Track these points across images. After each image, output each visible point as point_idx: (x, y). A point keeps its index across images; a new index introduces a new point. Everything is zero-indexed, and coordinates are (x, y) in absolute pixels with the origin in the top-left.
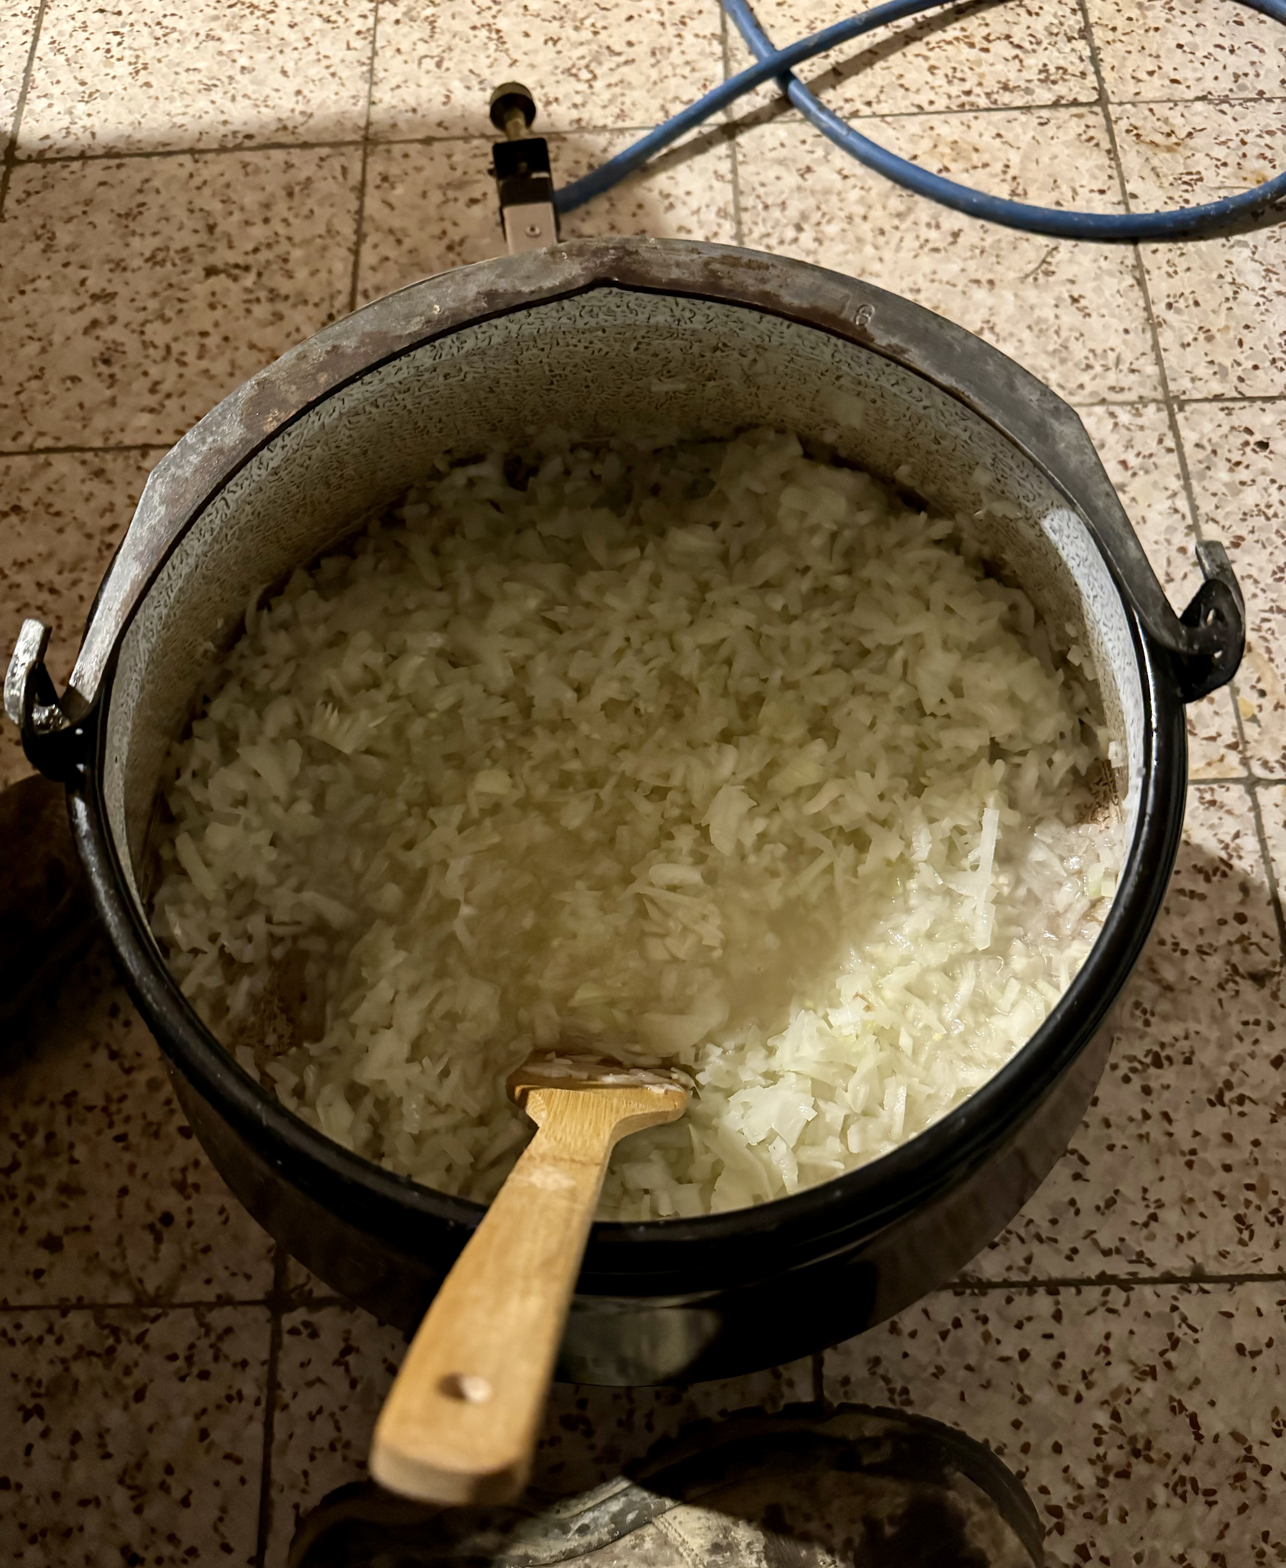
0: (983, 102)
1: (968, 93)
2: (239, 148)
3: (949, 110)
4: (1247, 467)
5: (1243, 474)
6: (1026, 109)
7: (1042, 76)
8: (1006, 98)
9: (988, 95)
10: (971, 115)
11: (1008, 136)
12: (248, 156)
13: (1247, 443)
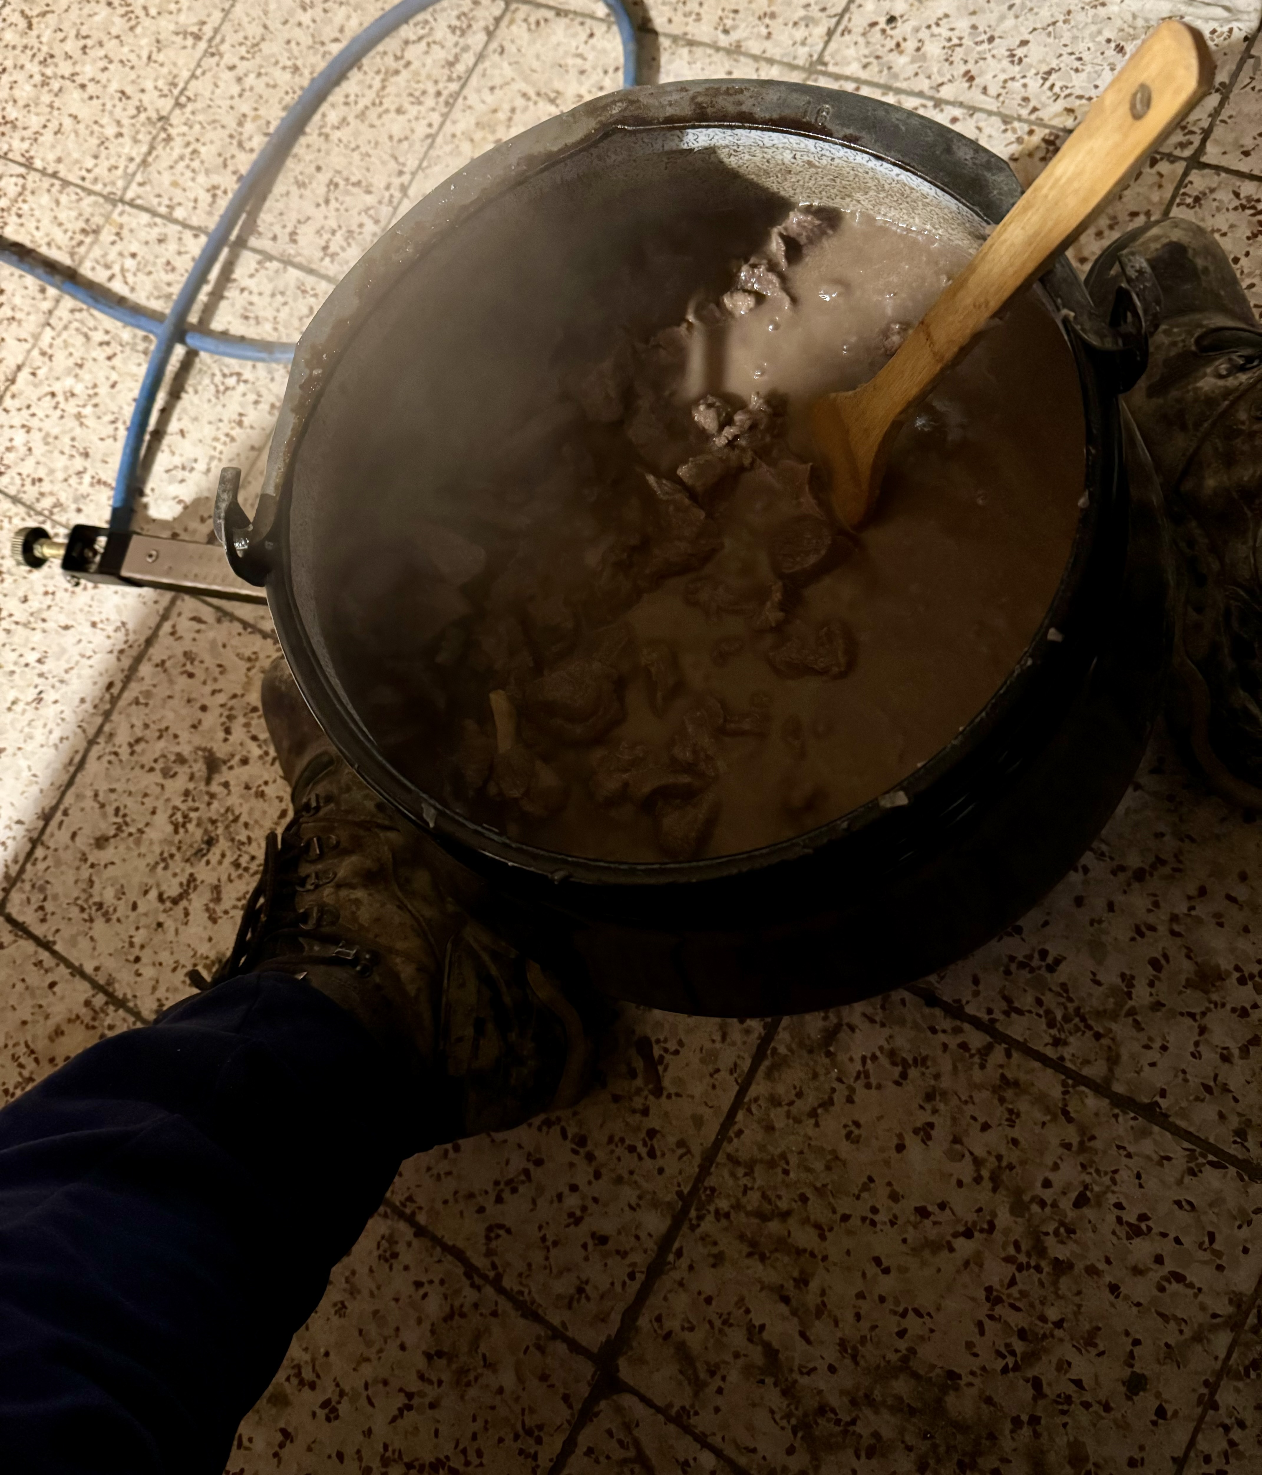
0: (454, 86)
1: (439, 94)
2: (114, 700)
3: (445, 116)
4: (905, 40)
5: (910, 46)
6: (481, 57)
7: (458, 32)
8: (460, 68)
9: (450, 79)
10: (460, 100)
11: (497, 81)
12: (128, 696)
13: (884, 31)
